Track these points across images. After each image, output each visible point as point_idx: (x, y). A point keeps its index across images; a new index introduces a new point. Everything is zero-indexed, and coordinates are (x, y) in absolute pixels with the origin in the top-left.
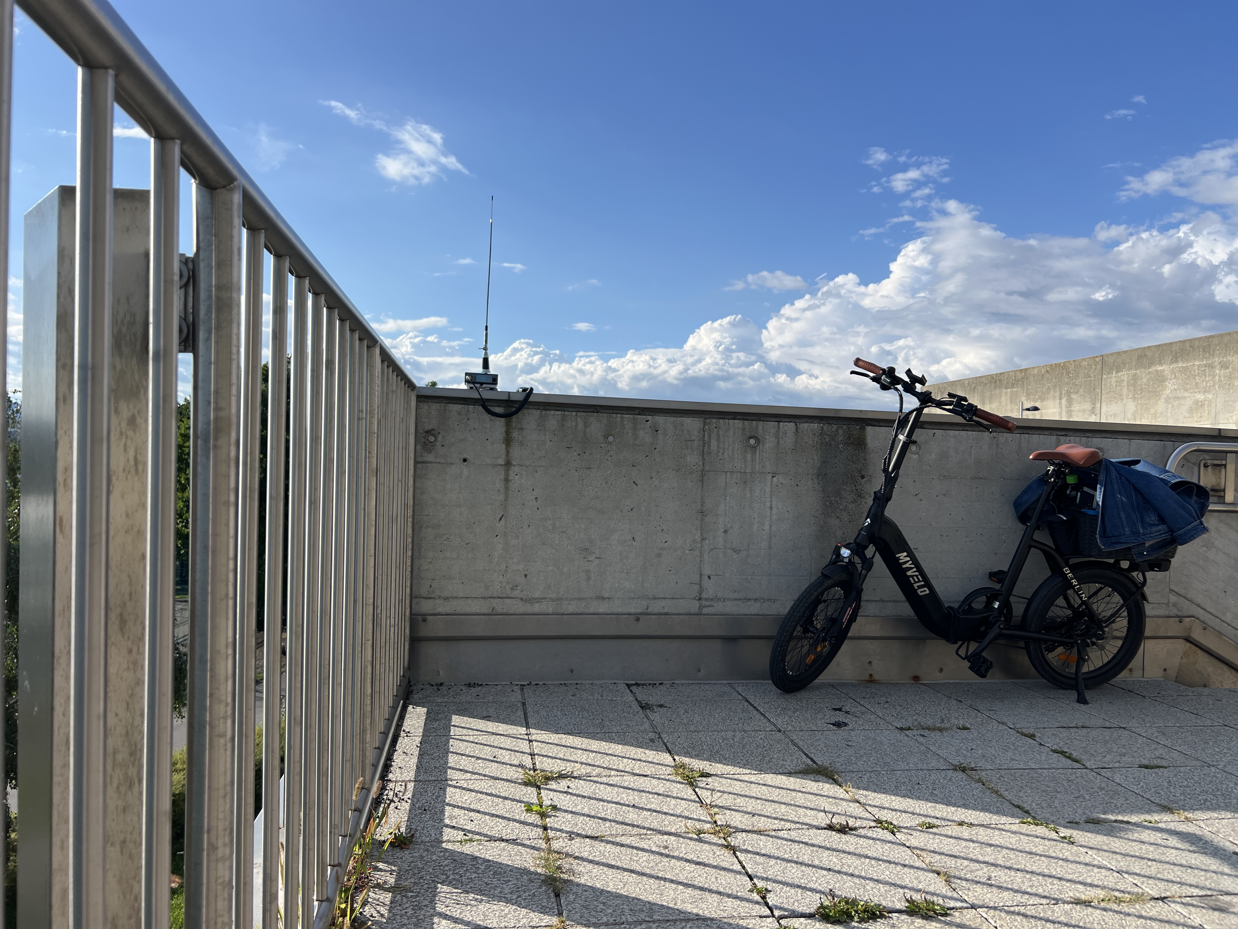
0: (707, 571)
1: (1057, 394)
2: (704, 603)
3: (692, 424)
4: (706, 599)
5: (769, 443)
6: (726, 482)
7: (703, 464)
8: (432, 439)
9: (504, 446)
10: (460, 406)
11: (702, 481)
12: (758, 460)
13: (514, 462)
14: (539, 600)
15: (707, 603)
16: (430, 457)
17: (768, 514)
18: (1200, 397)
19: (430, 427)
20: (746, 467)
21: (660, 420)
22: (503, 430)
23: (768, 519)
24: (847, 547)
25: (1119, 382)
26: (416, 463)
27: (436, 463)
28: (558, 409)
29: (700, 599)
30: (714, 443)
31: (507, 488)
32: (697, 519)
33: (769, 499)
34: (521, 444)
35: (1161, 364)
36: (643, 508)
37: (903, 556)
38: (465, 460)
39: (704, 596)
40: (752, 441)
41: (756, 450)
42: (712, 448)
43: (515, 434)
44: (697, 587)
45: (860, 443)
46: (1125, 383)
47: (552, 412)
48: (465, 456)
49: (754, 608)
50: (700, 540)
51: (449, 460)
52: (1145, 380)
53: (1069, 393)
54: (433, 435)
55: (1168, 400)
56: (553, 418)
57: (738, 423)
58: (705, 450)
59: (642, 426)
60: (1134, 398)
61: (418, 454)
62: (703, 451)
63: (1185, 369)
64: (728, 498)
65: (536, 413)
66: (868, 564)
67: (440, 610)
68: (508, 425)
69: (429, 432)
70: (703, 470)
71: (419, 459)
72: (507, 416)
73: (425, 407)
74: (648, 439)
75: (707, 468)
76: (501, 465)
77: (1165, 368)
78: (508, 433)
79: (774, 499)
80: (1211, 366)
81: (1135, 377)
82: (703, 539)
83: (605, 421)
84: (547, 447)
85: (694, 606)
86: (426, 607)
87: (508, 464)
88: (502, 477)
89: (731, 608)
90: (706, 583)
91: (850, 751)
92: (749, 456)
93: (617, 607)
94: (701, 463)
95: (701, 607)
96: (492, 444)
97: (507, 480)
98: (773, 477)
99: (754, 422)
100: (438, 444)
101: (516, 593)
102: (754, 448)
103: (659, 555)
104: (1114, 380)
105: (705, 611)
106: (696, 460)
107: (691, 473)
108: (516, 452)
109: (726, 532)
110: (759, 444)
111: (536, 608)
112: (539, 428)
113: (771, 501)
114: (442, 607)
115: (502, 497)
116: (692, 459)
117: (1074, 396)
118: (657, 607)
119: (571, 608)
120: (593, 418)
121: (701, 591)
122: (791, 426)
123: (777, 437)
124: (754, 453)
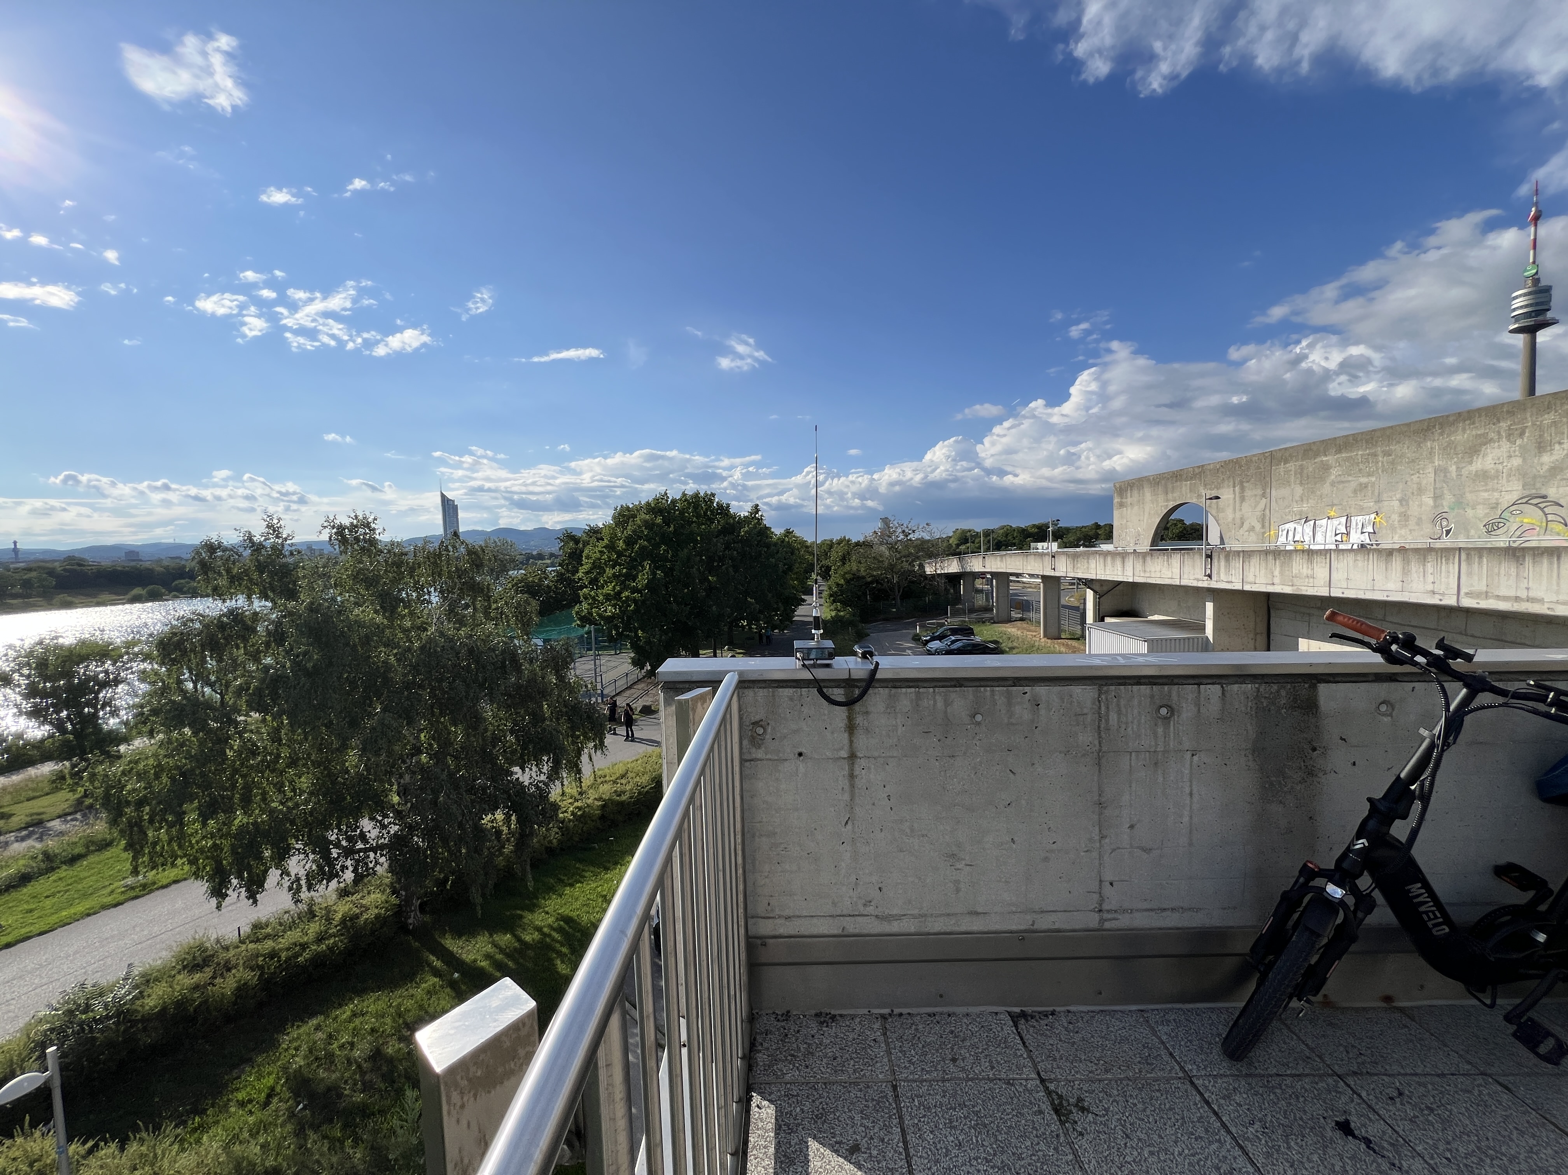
0: (1108, 876)
1: (1231, 483)
2: (1106, 916)
3: (1084, 694)
4: (1108, 911)
5: (1187, 712)
6: (1131, 766)
7: (1100, 743)
8: (760, 731)
9: (846, 735)
10: (791, 690)
11: (1099, 765)
12: (1172, 735)
13: (859, 754)
14: (899, 917)
15: (1109, 916)
16: (760, 754)
17: (1188, 802)
18: (1364, 480)
19: (757, 718)
20: (1157, 745)
21: (1041, 690)
22: (844, 719)
23: (1188, 809)
25: (1287, 472)
26: (742, 761)
27: (767, 760)
28: (911, 684)
29: (1100, 911)
30: (1113, 717)
31: (852, 786)
32: (1093, 812)
33: (1188, 784)
34: (867, 731)
35: (1326, 456)
36: (1023, 802)
37: (1414, 888)
38: (800, 754)
39: (1105, 907)
40: (1164, 711)
41: (1169, 723)
42: (1111, 723)
43: (859, 720)
44: (1096, 897)
45: (1310, 706)
46: (1292, 473)
47: (904, 690)
48: (800, 750)
49: (1171, 921)
50: (1097, 838)
51: (781, 755)
52: (1311, 469)
53: (1241, 483)
54: (761, 726)
55: (1333, 484)
56: (906, 696)
57: (1145, 689)
58: (1102, 726)
59: (1019, 700)
60: (1301, 484)
61: (744, 750)
62: (1099, 727)
63: (1347, 459)
64: (1134, 785)
65: (885, 692)
67: (782, 931)
68: (850, 710)
69: (756, 724)
70: (1100, 750)
71: (746, 757)
72: (849, 703)
73: (749, 693)
74: (1027, 716)
75: (1104, 749)
76: (844, 758)
77: (1329, 459)
78: (850, 718)
79: (1194, 783)
80: (1375, 455)
81: (1302, 468)
82: (1103, 837)
83: (971, 697)
84: (899, 732)
85: (1093, 921)
86: (765, 928)
87: (852, 757)
88: (846, 773)
89: (1141, 921)
90: (1107, 890)
92: (1160, 730)
93: (995, 924)
94: (1097, 742)
95: (1102, 921)
96: (832, 733)
97: (852, 776)
98: (1193, 755)
99: (1166, 687)
100: (767, 737)
101: (870, 910)
102: (1166, 719)
103: (1046, 859)
104: (1282, 469)
105: (1107, 925)
106: (1090, 739)
107: (1084, 755)
108: (862, 742)
109: (1132, 827)
110: (1173, 714)
111: (895, 927)
112: (889, 710)
113: (1191, 786)
114: (784, 928)
115: (847, 797)
116: (1086, 738)
117: (1245, 484)
118: (1045, 923)
119: (938, 926)
120: (955, 694)
121: (1102, 900)
122: (1216, 689)
123: (1198, 705)
124: (1166, 726)
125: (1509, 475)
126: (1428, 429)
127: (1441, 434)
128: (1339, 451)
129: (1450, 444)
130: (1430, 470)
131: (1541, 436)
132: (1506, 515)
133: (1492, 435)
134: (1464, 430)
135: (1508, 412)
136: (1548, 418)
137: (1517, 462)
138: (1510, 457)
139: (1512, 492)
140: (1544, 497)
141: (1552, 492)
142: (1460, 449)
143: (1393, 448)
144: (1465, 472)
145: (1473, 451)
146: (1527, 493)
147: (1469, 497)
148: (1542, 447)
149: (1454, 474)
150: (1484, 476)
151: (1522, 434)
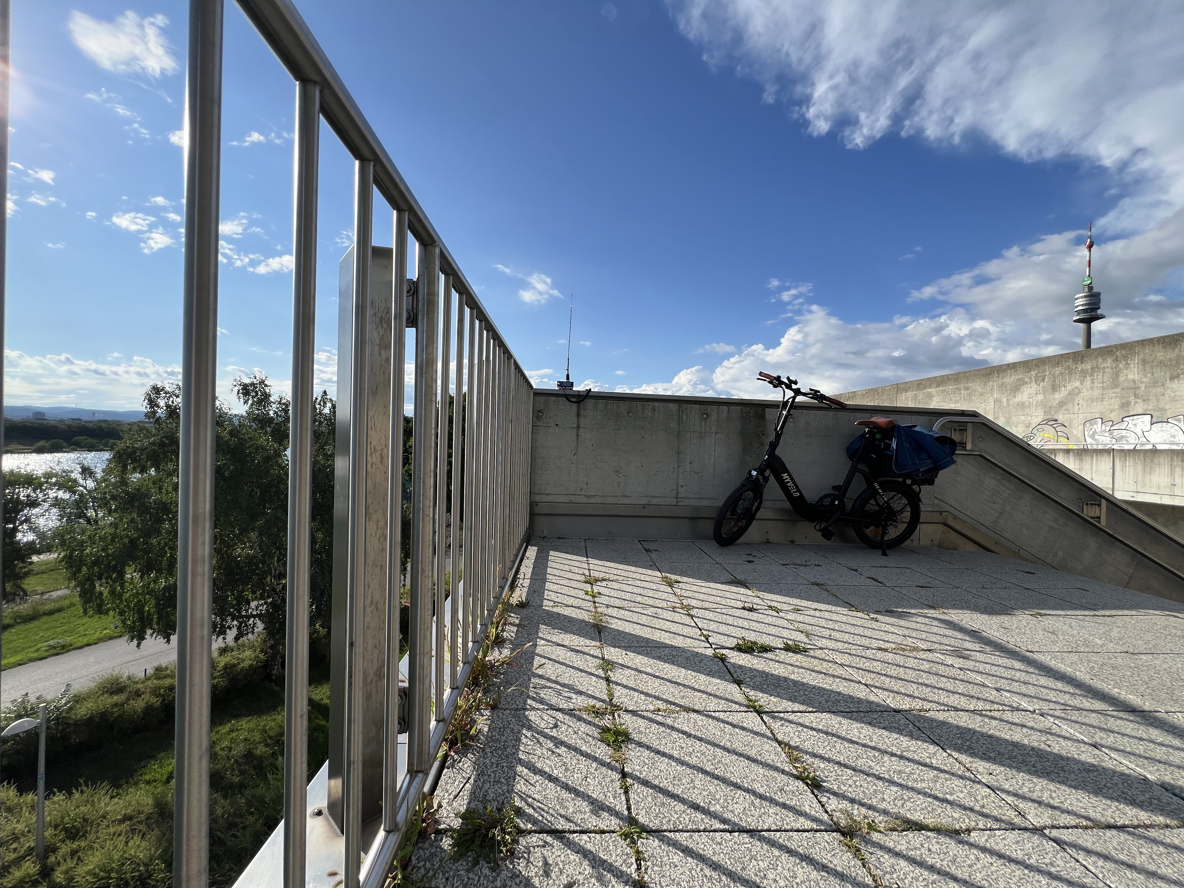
0: (680, 483)
2: (679, 500)
3: (673, 407)
4: (680, 498)
5: (714, 416)
6: (691, 437)
7: (679, 428)
8: (541, 414)
9: (576, 418)
10: (555, 398)
11: (678, 436)
12: (708, 426)
13: (581, 426)
14: (594, 496)
15: (681, 500)
16: (539, 424)
17: (713, 454)
19: (540, 408)
20: (701, 429)
21: (657, 404)
22: (576, 410)
23: (713, 456)
24: (755, 470)
25: (907, 398)
26: (533, 426)
27: (542, 426)
28: (604, 399)
29: (677, 498)
30: (685, 417)
31: (577, 439)
32: (675, 456)
33: (714, 446)
34: (585, 417)
35: (930, 388)
36: (647, 450)
37: (785, 476)
38: (557, 425)
39: (679, 496)
40: (705, 416)
42: (684, 419)
43: (582, 412)
44: (675, 492)
45: (762, 417)
46: (910, 399)
47: (601, 401)
48: (557, 423)
49: (705, 503)
50: (677, 467)
51: (549, 425)
52: (921, 397)
54: (541, 412)
56: (601, 403)
57: (697, 406)
58: (680, 420)
59: (647, 408)
61: (534, 422)
63: (943, 391)
64: (692, 445)
65: (593, 401)
66: (766, 479)
67: (544, 500)
68: (578, 407)
69: (539, 411)
70: (679, 431)
71: (535, 424)
72: (578, 402)
73: (537, 398)
74: (650, 414)
75: (681, 430)
76: (575, 428)
77: (933, 390)
78: (578, 411)
79: (716, 446)
80: (959, 389)
81: (916, 395)
82: (679, 467)
83: (628, 405)
84: (598, 418)
85: (674, 501)
86: (538, 498)
87: (578, 427)
88: (575, 433)
89: (693, 502)
90: (680, 489)
91: (755, 574)
92: (703, 424)
93: (633, 501)
95: (677, 502)
96: (571, 417)
97: (578, 435)
98: (716, 434)
99: (706, 406)
100: (544, 417)
101: (582, 493)
102: (706, 419)
103: (656, 475)
104: (903, 397)
105: (679, 504)
106: (675, 426)
107: (672, 432)
108: (582, 421)
109: (691, 463)
110: (708, 417)
111: (592, 500)
112: (594, 409)
114: (545, 499)
115: (575, 444)
116: (673, 425)
118: (654, 501)
119: (610, 500)
120: (621, 403)
121: (677, 494)
122: (725, 408)
123: (718, 413)
124: (706, 422)
125: (1036, 406)
126: (990, 374)
127: (998, 377)
128: (938, 385)
129: (1003, 383)
130: (992, 400)
131: (1054, 381)
132: (1035, 431)
133: (1026, 379)
134: (1011, 376)
135: (1036, 365)
136: (1058, 370)
137: (1040, 397)
138: (1037, 394)
139: (1037, 417)
140: (1056, 420)
141: (1061, 418)
142: (1008, 387)
143: (970, 385)
144: (1011, 402)
145: (1016, 389)
146: (1046, 417)
147: (1014, 419)
148: (1054, 388)
149: (1005, 404)
150: (1022, 405)
151: (1043, 380)
